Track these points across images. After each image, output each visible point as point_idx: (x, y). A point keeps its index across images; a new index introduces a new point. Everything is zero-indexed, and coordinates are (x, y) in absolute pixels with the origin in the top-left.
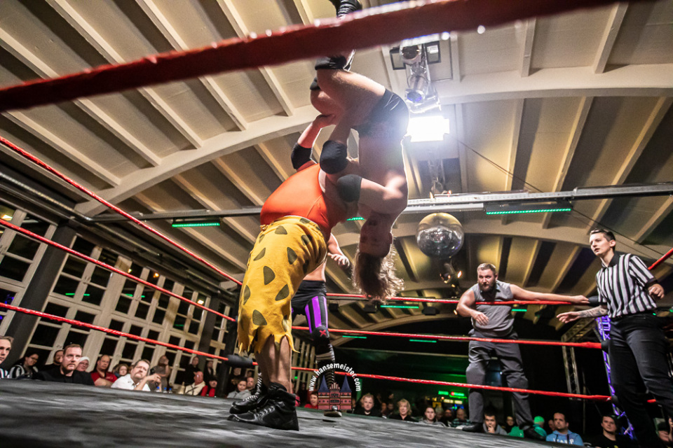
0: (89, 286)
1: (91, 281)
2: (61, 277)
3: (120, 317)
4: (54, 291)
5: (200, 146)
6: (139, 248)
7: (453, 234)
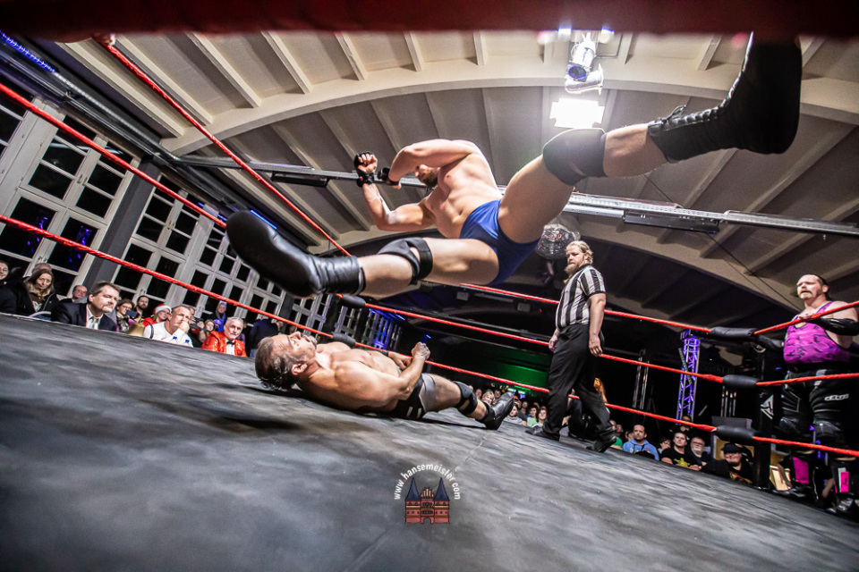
0: (173, 232)
1: (176, 227)
2: (145, 218)
3: (204, 268)
4: (138, 233)
5: (309, 92)
6: (226, 198)
7: (570, 236)
